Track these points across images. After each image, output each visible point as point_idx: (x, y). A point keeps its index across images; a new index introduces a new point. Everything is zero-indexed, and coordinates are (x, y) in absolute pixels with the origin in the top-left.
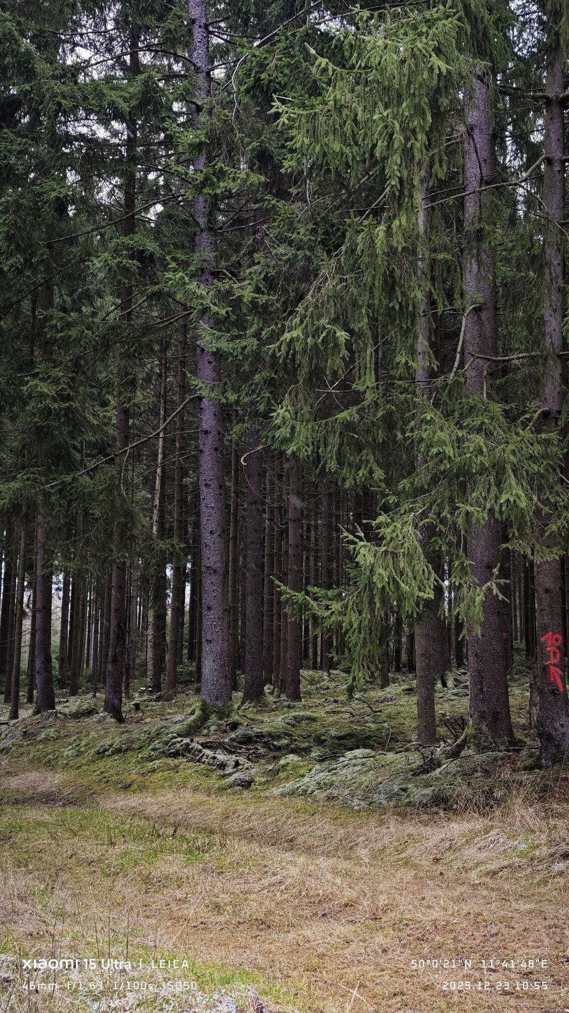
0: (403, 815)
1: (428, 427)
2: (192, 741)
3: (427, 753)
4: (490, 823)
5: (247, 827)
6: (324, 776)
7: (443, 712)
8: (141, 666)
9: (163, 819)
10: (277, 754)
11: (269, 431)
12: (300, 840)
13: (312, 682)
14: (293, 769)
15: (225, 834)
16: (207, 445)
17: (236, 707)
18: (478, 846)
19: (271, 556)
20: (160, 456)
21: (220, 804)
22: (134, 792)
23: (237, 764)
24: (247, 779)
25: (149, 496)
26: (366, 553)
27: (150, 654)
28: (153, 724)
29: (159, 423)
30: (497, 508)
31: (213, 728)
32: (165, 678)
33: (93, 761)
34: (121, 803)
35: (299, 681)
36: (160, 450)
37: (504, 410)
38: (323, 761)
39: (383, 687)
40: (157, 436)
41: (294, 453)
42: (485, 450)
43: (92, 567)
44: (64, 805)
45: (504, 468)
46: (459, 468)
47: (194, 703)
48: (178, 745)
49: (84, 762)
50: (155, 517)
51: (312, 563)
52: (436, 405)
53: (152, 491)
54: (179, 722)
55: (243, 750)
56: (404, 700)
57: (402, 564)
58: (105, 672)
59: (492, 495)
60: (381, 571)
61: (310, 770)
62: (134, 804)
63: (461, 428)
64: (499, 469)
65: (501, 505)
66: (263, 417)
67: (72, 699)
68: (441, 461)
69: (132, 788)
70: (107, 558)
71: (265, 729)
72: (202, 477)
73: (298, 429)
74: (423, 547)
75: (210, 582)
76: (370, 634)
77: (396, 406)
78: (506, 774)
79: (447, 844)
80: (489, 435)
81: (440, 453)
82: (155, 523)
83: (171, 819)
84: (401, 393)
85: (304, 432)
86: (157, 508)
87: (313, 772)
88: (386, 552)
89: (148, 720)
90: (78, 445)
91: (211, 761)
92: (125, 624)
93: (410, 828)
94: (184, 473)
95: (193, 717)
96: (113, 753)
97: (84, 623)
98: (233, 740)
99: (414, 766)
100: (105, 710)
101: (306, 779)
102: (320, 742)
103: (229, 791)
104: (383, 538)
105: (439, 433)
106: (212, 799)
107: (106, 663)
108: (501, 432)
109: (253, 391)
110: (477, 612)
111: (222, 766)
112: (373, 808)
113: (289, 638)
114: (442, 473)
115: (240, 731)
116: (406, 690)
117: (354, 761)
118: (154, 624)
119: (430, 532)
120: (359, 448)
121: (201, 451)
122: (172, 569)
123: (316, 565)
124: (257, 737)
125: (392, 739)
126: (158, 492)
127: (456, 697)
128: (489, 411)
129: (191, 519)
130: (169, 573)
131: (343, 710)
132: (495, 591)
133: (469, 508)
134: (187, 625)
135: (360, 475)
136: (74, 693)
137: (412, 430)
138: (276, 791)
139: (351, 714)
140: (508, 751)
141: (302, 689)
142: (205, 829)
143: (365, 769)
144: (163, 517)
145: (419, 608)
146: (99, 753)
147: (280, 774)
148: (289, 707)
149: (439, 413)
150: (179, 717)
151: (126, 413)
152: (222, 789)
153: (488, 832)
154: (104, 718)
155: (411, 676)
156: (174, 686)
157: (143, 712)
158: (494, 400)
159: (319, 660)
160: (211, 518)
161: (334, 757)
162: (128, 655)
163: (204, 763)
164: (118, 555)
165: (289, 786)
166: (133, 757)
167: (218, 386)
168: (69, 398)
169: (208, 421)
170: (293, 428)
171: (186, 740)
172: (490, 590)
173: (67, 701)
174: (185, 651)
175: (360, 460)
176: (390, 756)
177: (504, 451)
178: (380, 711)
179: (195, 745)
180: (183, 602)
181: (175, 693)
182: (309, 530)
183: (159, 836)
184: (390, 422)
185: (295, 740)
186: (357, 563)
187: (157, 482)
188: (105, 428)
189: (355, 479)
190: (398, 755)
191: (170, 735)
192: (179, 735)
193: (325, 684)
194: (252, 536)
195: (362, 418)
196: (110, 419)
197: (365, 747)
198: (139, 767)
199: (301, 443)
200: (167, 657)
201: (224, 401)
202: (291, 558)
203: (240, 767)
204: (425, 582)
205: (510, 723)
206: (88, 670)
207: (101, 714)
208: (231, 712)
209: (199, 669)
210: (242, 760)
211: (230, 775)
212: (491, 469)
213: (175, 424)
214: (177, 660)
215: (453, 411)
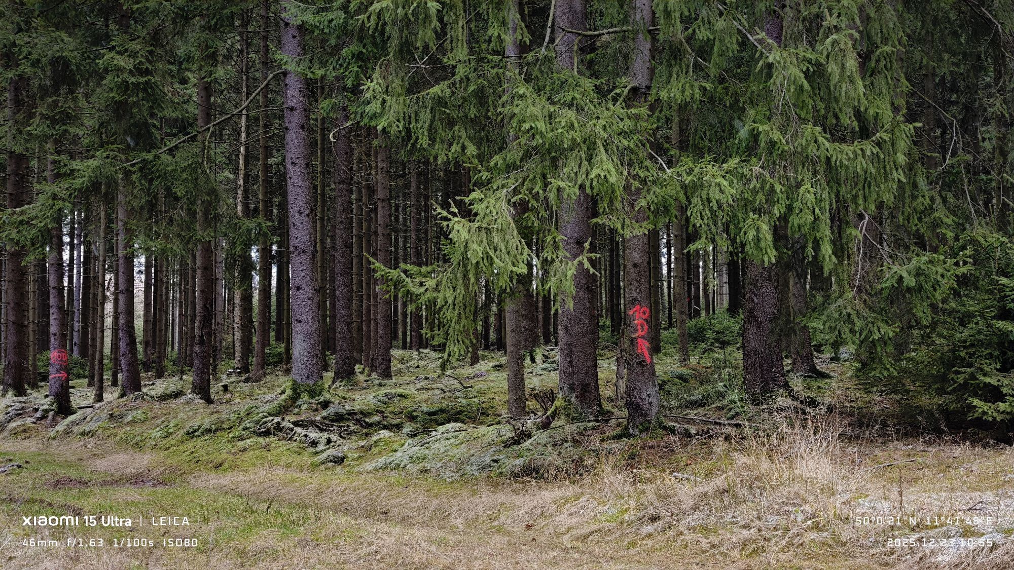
0: (496, 485)
1: (520, 102)
2: (283, 419)
3: (518, 425)
4: (580, 491)
5: (341, 501)
6: (417, 450)
7: (532, 386)
8: (228, 348)
9: (257, 496)
10: (368, 431)
11: (358, 107)
12: (395, 511)
13: (402, 361)
14: (386, 444)
15: (319, 508)
16: (294, 121)
17: (326, 386)
18: (569, 511)
19: (359, 237)
20: (243, 135)
21: (312, 481)
22: (226, 470)
23: (329, 441)
24: (340, 455)
25: (232, 177)
26: (460, 229)
27: (237, 336)
28: (242, 404)
29: (241, 100)
30: (588, 184)
31: (304, 407)
32: (254, 360)
33: (182, 442)
34: (212, 482)
35: (390, 360)
36: (243, 129)
37: (595, 86)
38: (415, 436)
39: (473, 363)
40: (240, 114)
41: (384, 129)
42: (576, 125)
43: (177, 247)
44: (154, 485)
45: (595, 143)
46: (550, 144)
47: (284, 383)
48: (269, 424)
49: (173, 442)
50: (240, 197)
51: (401, 244)
52: (527, 80)
53: (236, 171)
54: (270, 401)
55: (336, 428)
56: (494, 375)
57: (495, 240)
58: (191, 355)
59: (583, 170)
60: (475, 246)
61: (403, 445)
62: (226, 483)
63: (552, 103)
64: (590, 144)
65: (592, 180)
66: (352, 92)
67: (158, 382)
68: (533, 137)
69: (223, 467)
70: (192, 237)
71: (357, 407)
72: (289, 156)
73: (389, 103)
74: (516, 222)
75: (298, 262)
76: (464, 309)
77: (488, 80)
78: (596, 443)
79: (539, 511)
80: (580, 110)
81: (532, 128)
82: (239, 204)
83: (264, 496)
84: (493, 68)
85: (396, 106)
86: (242, 188)
87: (406, 446)
88: (480, 228)
89: (238, 401)
90: (157, 124)
91: (303, 439)
92: (211, 306)
93: (502, 497)
94: (268, 153)
95: (283, 397)
96: (203, 434)
97: (167, 306)
98: (324, 418)
99: (505, 438)
100: (193, 391)
101: (399, 454)
102: (412, 418)
103: (323, 467)
104: (476, 214)
105: (531, 108)
106: (304, 476)
107: (192, 346)
108: (592, 107)
109: (341, 65)
110: (569, 287)
111: (314, 443)
112: (465, 479)
113: (380, 317)
114: (535, 148)
115: (331, 410)
116: (496, 366)
117: (446, 435)
118: (241, 306)
119: (522, 208)
120: (451, 123)
121: (287, 129)
122: (257, 251)
123: (405, 246)
124: (349, 414)
125: (482, 413)
126: (242, 172)
127: (544, 372)
128: (580, 86)
129: (277, 200)
130: (254, 254)
131: (434, 386)
132: (587, 265)
133: (560, 183)
134: (274, 307)
135: (453, 151)
136: (159, 375)
137: (503, 106)
138: (369, 466)
139: (442, 390)
140: (597, 421)
141: (393, 368)
142: (299, 505)
143: (458, 442)
144: (248, 197)
145: (512, 282)
146: (188, 433)
147: (373, 449)
148: (380, 385)
149: (531, 89)
150: (269, 397)
151: (207, 89)
152: (315, 466)
153: (578, 499)
154: (192, 399)
155: (500, 353)
156: (263, 367)
157: (232, 393)
158: (584, 75)
159: (408, 340)
160: (299, 197)
161: (426, 431)
162: (215, 337)
163: (295, 441)
164: (202, 233)
165: (382, 461)
166: (223, 438)
167: (305, 60)
168: (147, 72)
169: (294, 96)
170: (384, 102)
171: (277, 419)
172: (581, 264)
173: (153, 384)
174: (273, 334)
175: (453, 136)
176: (482, 429)
177: (595, 126)
178: (471, 387)
179: (286, 424)
180: (270, 284)
181: (265, 375)
182: (397, 211)
183: (253, 512)
184: (481, 97)
185: (387, 417)
186: (451, 239)
187: (241, 162)
188: (185, 106)
189: (447, 155)
190: (490, 428)
191: (261, 415)
192: (270, 415)
193: (414, 362)
194: (340, 216)
195: (454, 94)
196: (190, 96)
197: (456, 421)
198: (230, 446)
199: (391, 118)
200: (255, 339)
201: (310, 75)
202: (380, 237)
203: (332, 444)
204: (518, 257)
205: (598, 395)
206: (173, 352)
207: (189, 396)
208: (322, 391)
209: (288, 349)
210: (334, 437)
211: (322, 452)
212: (582, 145)
213: (258, 102)
214: (265, 343)
215: (545, 87)
